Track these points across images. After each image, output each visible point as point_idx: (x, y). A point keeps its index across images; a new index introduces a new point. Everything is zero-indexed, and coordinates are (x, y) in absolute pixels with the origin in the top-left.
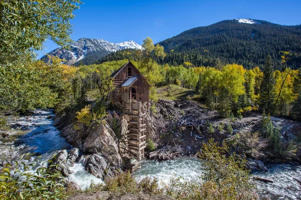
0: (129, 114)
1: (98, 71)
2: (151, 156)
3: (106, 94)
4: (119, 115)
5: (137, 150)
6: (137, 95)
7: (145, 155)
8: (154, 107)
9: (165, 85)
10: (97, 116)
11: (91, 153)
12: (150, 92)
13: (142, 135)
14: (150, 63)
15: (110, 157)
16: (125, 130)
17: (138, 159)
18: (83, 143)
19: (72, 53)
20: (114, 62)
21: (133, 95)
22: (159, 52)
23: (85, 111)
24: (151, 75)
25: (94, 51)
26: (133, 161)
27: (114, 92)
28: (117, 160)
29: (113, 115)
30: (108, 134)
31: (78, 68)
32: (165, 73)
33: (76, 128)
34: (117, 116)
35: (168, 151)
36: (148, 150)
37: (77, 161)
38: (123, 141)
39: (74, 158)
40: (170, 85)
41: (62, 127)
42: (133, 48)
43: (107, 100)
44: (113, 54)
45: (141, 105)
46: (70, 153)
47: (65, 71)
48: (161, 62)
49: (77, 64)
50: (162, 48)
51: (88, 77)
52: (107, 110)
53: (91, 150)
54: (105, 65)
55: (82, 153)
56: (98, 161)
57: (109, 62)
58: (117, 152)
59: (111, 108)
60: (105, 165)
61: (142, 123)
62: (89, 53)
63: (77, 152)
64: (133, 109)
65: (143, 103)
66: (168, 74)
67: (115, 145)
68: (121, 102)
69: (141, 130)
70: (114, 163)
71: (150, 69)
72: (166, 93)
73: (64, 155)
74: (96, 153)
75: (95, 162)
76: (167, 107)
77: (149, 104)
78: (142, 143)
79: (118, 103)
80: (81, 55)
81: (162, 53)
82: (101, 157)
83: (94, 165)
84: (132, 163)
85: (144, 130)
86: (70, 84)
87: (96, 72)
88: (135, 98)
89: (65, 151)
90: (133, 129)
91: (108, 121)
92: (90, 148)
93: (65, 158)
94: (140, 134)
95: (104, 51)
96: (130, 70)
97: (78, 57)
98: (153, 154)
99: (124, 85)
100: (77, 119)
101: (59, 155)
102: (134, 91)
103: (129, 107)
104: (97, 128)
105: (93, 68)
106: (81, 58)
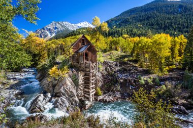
0: (83, 71)
1: (64, 43)
2: (98, 99)
3: (67, 57)
4: (76, 71)
5: (89, 95)
6: (89, 58)
7: (95, 98)
8: (100, 66)
9: (108, 51)
10: (62, 71)
11: (59, 97)
12: (98, 56)
13: (92, 85)
14: (97, 36)
15: (71, 99)
16: (81, 81)
17: (89, 101)
18: (53, 90)
19: (48, 32)
20: (74, 37)
21: (86, 58)
22: (104, 28)
23: (54, 68)
24: (98, 44)
25: (61, 30)
26: (87, 102)
27: (73, 56)
28: (76, 101)
29: (73, 72)
30: (69, 84)
31: (51, 42)
32: (109, 43)
33: (49, 80)
34: (75, 72)
35: (110, 96)
36: (96, 95)
37: (50, 101)
38: (80, 89)
39: (48, 99)
40: (112, 51)
42: (87, 26)
43: (68, 62)
44: (73, 32)
45: (91, 65)
46: (45, 96)
48: (106, 35)
49: (51, 39)
50: (106, 24)
51: (57, 47)
52: (68, 68)
53: (58, 95)
54: (68, 39)
55: (52, 96)
56: (63, 102)
57: (71, 37)
58: (75, 95)
59: (71, 67)
60: (67, 104)
61: (92, 77)
62: (58, 32)
63: (49, 95)
64: (86, 68)
65: (92, 63)
66: (111, 43)
67: (74, 91)
68: (78, 63)
69: (92, 82)
70: (73, 103)
71: (98, 40)
72: (109, 57)
73: (41, 97)
74: (61, 96)
75: (61, 102)
76: (110, 66)
77: (98, 64)
78: (92, 90)
79: (76, 64)
80: (53, 33)
81: (106, 28)
82: (65, 99)
83: (60, 104)
85: (93, 81)
86: (45, 51)
87: (62, 44)
88: (87, 60)
89: (42, 95)
90: (87, 81)
91: (70, 76)
92: (58, 93)
93: (42, 99)
95: (68, 30)
96: (84, 40)
97: (51, 35)
98: (100, 98)
99: (80, 51)
100: (50, 74)
101: (38, 97)
102: (86, 55)
103: (83, 66)
104: (62, 80)
105: (60, 42)
106: (54, 35)
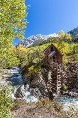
0: (52, 70)
1: (38, 49)
2: (64, 93)
3: (41, 60)
4: (47, 70)
5: (56, 89)
6: (56, 60)
7: (61, 92)
8: (65, 66)
9: (72, 54)
10: (37, 70)
11: (34, 88)
13: (59, 81)
14: (63, 43)
15: (43, 90)
16: (50, 77)
17: (57, 94)
18: (31, 82)
19: (28, 42)
20: (45, 45)
21: (54, 60)
22: (68, 37)
23: (32, 68)
24: (63, 50)
25: (37, 40)
26: (54, 94)
27: (45, 59)
28: (46, 92)
29: (44, 70)
30: (42, 79)
31: (30, 49)
32: (72, 48)
33: (28, 75)
34: (46, 70)
35: (74, 91)
36: (62, 89)
37: (28, 90)
38: (49, 83)
39: (27, 89)
40: (76, 54)
41: (23, 75)
42: (55, 36)
43: (41, 63)
44: (45, 41)
45: (58, 65)
46: (25, 86)
47: (23, 51)
48: (70, 42)
49: (30, 47)
50: (70, 35)
51: (34, 52)
52: (41, 67)
53: (34, 86)
54: (41, 46)
55: (30, 87)
56: (37, 92)
57: (43, 45)
58: (46, 88)
59: (43, 66)
60: (40, 94)
61: (59, 75)
62: (35, 41)
63: (28, 86)
64: (54, 67)
66: (74, 48)
67: (45, 85)
68: (48, 63)
69: (58, 78)
70: (44, 93)
71: (63, 46)
72: (73, 59)
73: (23, 87)
74: (36, 88)
75: (35, 92)
76: (73, 66)
77: (63, 64)
78: (59, 85)
79: (47, 64)
80: (31, 42)
82: (38, 90)
83: (35, 93)
84: (54, 95)
85: (60, 78)
86: (26, 55)
87: (37, 50)
88: (55, 62)
89: (23, 85)
90: (54, 77)
91: (42, 73)
92: (33, 85)
93: (23, 88)
94: (58, 80)
95: (41, 40)
96: (52, 48)
97: (30, 44)
98: (65, 92)
99: (50, 55)
100: (28, 71)
101: (21, 86)
102: (54, 58)
103: (52, 66)
104: (37, 76)
105: (36, 48)
106: (32, 44)
